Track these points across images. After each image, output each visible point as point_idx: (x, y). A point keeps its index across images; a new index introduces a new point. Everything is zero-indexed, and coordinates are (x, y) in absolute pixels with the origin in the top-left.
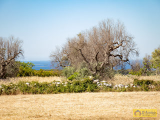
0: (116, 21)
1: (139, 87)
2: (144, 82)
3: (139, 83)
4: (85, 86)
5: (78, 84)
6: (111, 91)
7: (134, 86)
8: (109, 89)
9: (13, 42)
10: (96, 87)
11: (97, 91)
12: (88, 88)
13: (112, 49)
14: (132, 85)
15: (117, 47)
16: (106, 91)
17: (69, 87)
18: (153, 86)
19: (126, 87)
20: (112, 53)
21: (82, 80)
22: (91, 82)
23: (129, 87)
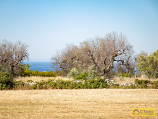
0: (119, 34)
1: (139, 86)
2: (143, 82)
3: (140, 82)
4: (98, 84)
5: (93, 82)
6: (118, 88)
7: (136, 85)
8: (117, 87)
9: (20, 46)
10: (107, 85)
11: (108, 88)
12: (101, 86)
13: (116, 56)
14: (134, 84)
15: (121, 54)
16: (115, 87)
17: (87, 84)
18: (150, 85)
19: (130, 85)
20: (116, 58)
21: (96, 79)
22: (103, 81)
23: (132, 85)
